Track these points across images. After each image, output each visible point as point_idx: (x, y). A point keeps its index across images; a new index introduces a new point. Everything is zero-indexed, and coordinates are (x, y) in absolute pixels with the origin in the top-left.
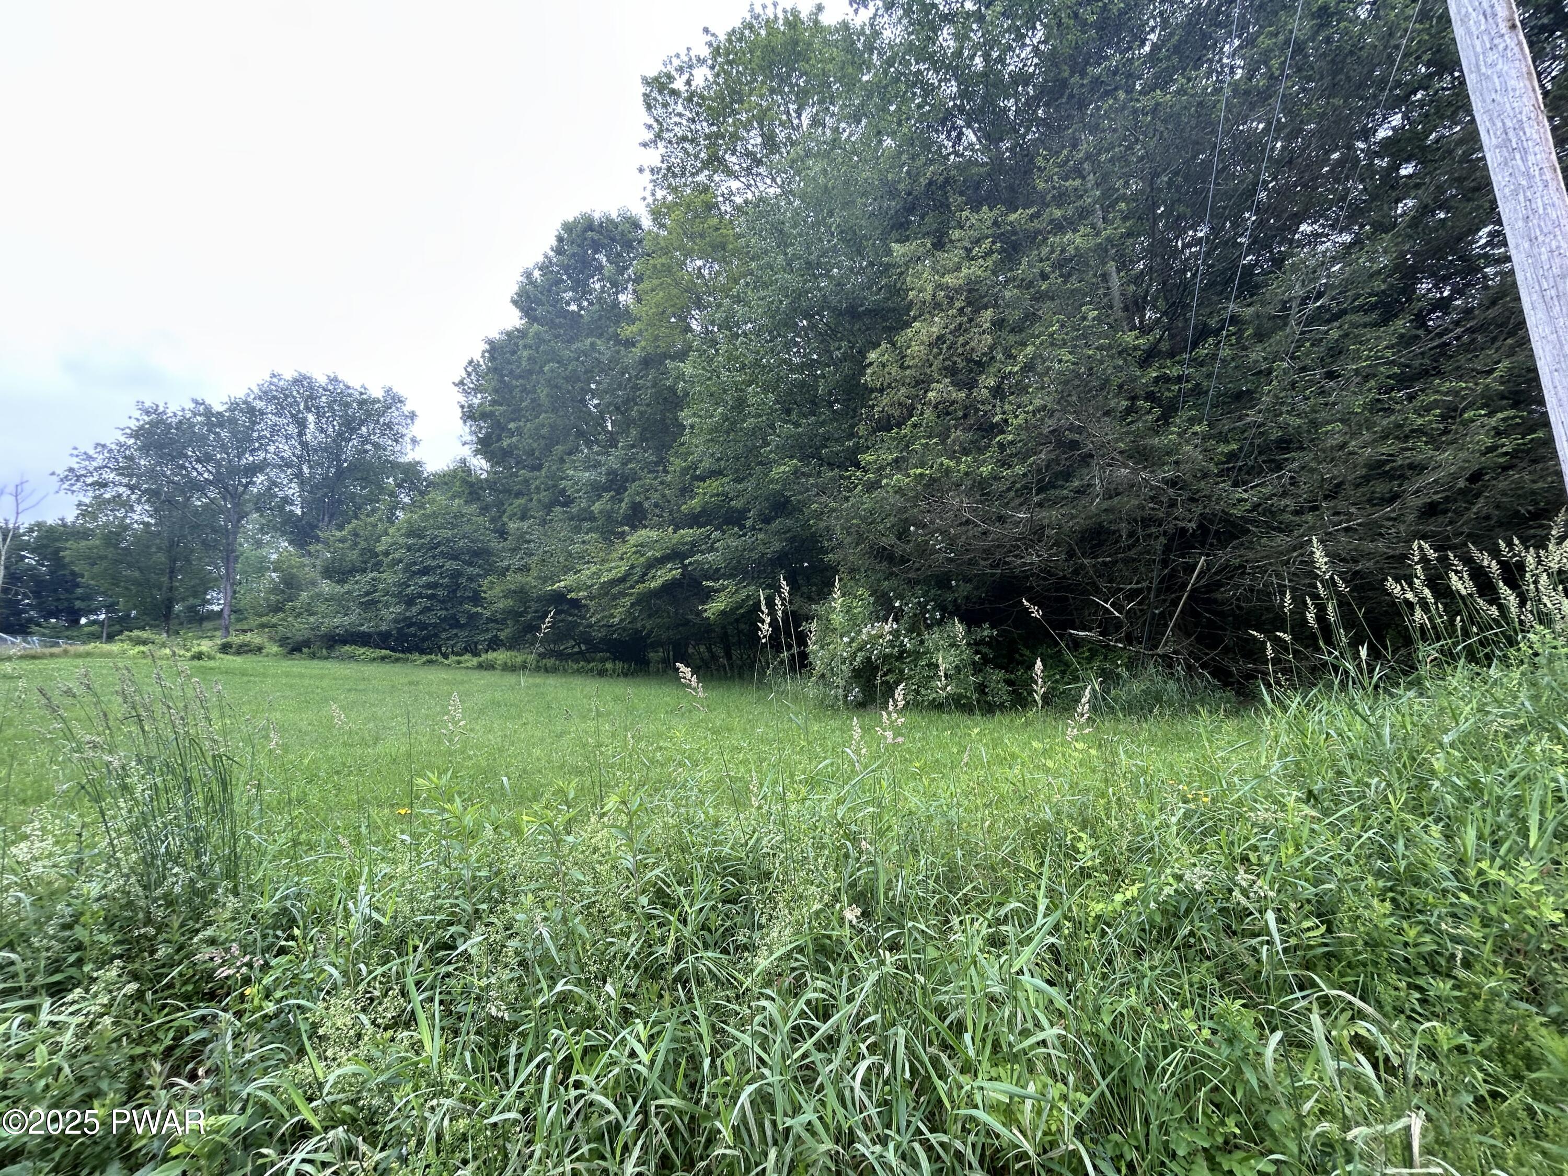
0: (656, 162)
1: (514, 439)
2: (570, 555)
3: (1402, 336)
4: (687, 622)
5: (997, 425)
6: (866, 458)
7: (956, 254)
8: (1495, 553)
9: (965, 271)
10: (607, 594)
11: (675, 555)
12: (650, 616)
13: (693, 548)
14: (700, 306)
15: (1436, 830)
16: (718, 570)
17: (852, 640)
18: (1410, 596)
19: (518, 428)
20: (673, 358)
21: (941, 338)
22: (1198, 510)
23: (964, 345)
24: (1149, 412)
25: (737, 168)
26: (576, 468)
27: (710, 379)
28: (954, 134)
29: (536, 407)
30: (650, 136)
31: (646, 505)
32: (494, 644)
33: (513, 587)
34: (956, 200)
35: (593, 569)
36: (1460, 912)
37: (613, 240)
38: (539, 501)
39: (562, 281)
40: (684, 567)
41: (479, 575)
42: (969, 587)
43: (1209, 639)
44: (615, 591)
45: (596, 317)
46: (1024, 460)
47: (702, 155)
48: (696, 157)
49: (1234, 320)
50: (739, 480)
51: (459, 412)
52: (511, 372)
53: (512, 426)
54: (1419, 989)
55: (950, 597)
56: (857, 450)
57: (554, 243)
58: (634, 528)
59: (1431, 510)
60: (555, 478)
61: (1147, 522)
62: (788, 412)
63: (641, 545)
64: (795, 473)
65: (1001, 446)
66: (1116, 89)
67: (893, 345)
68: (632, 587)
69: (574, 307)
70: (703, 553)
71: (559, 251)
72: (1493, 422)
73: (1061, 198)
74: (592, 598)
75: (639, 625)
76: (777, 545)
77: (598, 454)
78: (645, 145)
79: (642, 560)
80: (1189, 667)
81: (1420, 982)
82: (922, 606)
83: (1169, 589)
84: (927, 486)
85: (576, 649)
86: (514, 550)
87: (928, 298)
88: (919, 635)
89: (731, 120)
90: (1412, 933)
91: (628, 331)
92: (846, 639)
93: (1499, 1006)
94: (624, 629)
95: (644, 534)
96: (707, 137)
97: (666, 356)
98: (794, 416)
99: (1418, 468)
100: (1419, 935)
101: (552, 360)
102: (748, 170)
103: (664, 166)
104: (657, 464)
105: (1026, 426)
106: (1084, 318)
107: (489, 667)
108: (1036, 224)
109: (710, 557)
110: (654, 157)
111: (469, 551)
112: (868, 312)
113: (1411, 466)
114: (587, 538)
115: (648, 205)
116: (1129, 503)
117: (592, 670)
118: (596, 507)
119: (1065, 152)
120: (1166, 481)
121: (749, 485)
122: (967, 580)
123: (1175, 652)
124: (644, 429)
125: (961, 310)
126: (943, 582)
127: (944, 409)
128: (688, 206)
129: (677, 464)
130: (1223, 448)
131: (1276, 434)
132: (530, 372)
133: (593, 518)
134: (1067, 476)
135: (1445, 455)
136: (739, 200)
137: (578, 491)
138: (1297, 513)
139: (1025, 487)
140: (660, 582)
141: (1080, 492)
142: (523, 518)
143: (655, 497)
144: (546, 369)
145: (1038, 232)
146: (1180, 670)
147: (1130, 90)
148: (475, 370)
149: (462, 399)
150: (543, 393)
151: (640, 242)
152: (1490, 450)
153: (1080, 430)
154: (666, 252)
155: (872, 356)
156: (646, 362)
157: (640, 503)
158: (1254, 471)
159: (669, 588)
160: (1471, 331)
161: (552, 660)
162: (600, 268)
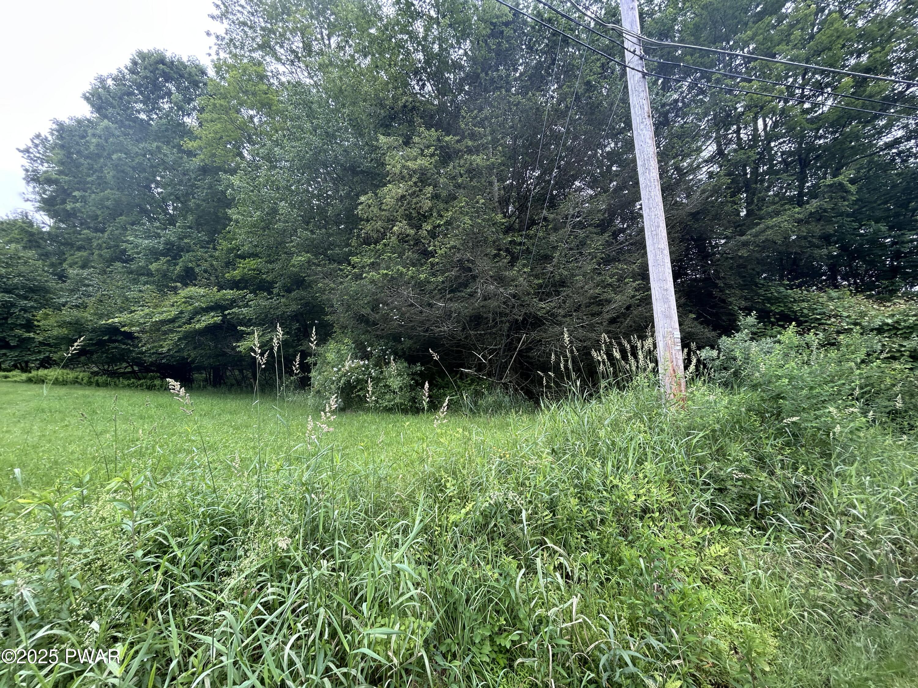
0: (221, 32)
1: (78, 205)
2: (127, 299)
3: (607, 241)
4: (224, 354)
5: (431, 252)
6: (354, 259)
7: (415, 152)
8: (629, 342)
9: (419, 161)
10: (158, 330)
11: (217, 307)
12: (195, 348)
13: (233, 303)
14: (250, 141)
15: (599, 464)
16: (250, 320)
17: (340, 370)
18: (599, 358)
19: (83, 197)
20: (226, 172)
21: (403, 197)
22: (524, 311)
23: (416, 204)
24: (505, 258)
25: (284, 57)
26: (136, 236)
27: (252, 191)
28: (420, 83)
29: (102, 184)
30: (217, 12)
31: (197, 270)
32: (46, 363)
33: (68, 319)
34: (418, 120)
35: (147, 311)
36: (603, 499)
37: (182, 76)
38: (100, 256)
39: (133, 94)
40: (224, 316)
41: (32, 307)
42: (411, 342)
43: (525, 376)
44: (164, 328)
45: (163, 128)
46: (443, 274)
47: (258, 40)
48: (253, 39)
49: (545, 219)
50: (270, 262)
51: (23, 174)
52: (79, 152)
53: (76, 193)
54: (586, 537)
55: (400, 347)
56: (351, 254)
57: (129, 64)
58: (186, 285)
59: (613, 321)
60: (118, 239)
61: (501, 314)
62: (308, 223)
63: (191, 298)
64: (309, 262)
65: (433, 265)
66: (501, 87)
67: (376, 195)
68: (180, 327)
69: (143, 116)
70: (240, 307)
71: (132, 72)
72: (634, 285)
73: (473, 136)
74: (143, 331)
75: (185, 354)
76: (294, 307)
77: (157, 228)
78: (213, 17)
79: (190, 308)
80: (516, 390)
81: (586, 534)
82: (384, 351)
83: (509, 350)
84: (389, 281)
85: (129, 370)
86: (72, 291)
87: (398, 172)
88: (380, 368)
89: (281, 25)
90: (585, 512)
91: (190, 145)
92: (335, 369)
93: (612, 539)
94: (172, 356)
95: (192, 290)
96: (263, 29)
97: (219, 169)
98: (311, 226)
99: (609, 301)
100: (587, 512)
101: (121, 151)
102: (292, 62)
103: (228, 37)
104: (208, 243)
105: (445, 256)
106: (477, 202)
107: (41, 381)
108: (458, 146)
109: (244, 310)
110: (220, 28)
111: (23, 288)
112: (362, 172)
113: (606, 300)
114: (143, 288)
115: (213, 61)
116: (493, 304)
117: (141, 385)
118: (153, 267)
119: (476, 112)
120: (510, 294)
121: (277, 266)
122: (410, 338)
123: (510, 382)
124: (200, 217)
125: (415, 183)
126: (396, 338)
127: (403, 239)
128: (244, 71)
129: (224, 245)
130: (536, 281)
131: (557, 278)
132: (99, 156)
133: (150, 274)
134: (466, 285)
135: (618, 297)
136: (284, 79)
137: (138, 253)
138: (564, 317)
139: (442, 289)
140: (203, 324)
141: (471, 295)
142: (83, 267)
143: (205, 265)
144: (114, 157)
145: (460, 151)
146: (511, 391)
147: (508, 90)
148: (42, 142)
149: (27, 164)
150: (109, 174)
151: (205, 84)
152: (633, 296)
153: (473, 262)
154: (224, 97)
155: (362, 199)
156: (204, 170)
157: (192, 269)
158: (549, 295)
159: (211, 330)
160: (631, 244)
161: (104, 378)
162: (169, 94)
